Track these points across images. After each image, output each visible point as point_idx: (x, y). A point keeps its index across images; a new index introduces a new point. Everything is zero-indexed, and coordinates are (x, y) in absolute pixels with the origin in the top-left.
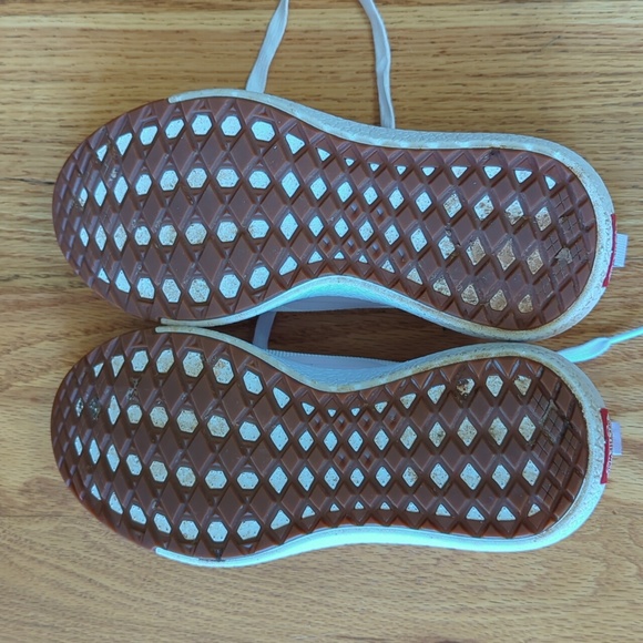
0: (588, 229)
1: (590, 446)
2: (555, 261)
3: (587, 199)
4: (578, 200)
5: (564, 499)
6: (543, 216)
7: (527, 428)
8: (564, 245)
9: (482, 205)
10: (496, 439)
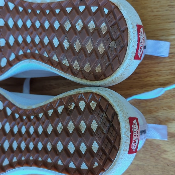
0: (123, 32)
1: (121, 135)
2: (109, 47)
3: (122, 17)
4: (118, 17)
5: (108, 161)
6: (103, 27)
7: (94, 126)
8: (113, 39)
9: (79, 24)
10: (82, 130)
